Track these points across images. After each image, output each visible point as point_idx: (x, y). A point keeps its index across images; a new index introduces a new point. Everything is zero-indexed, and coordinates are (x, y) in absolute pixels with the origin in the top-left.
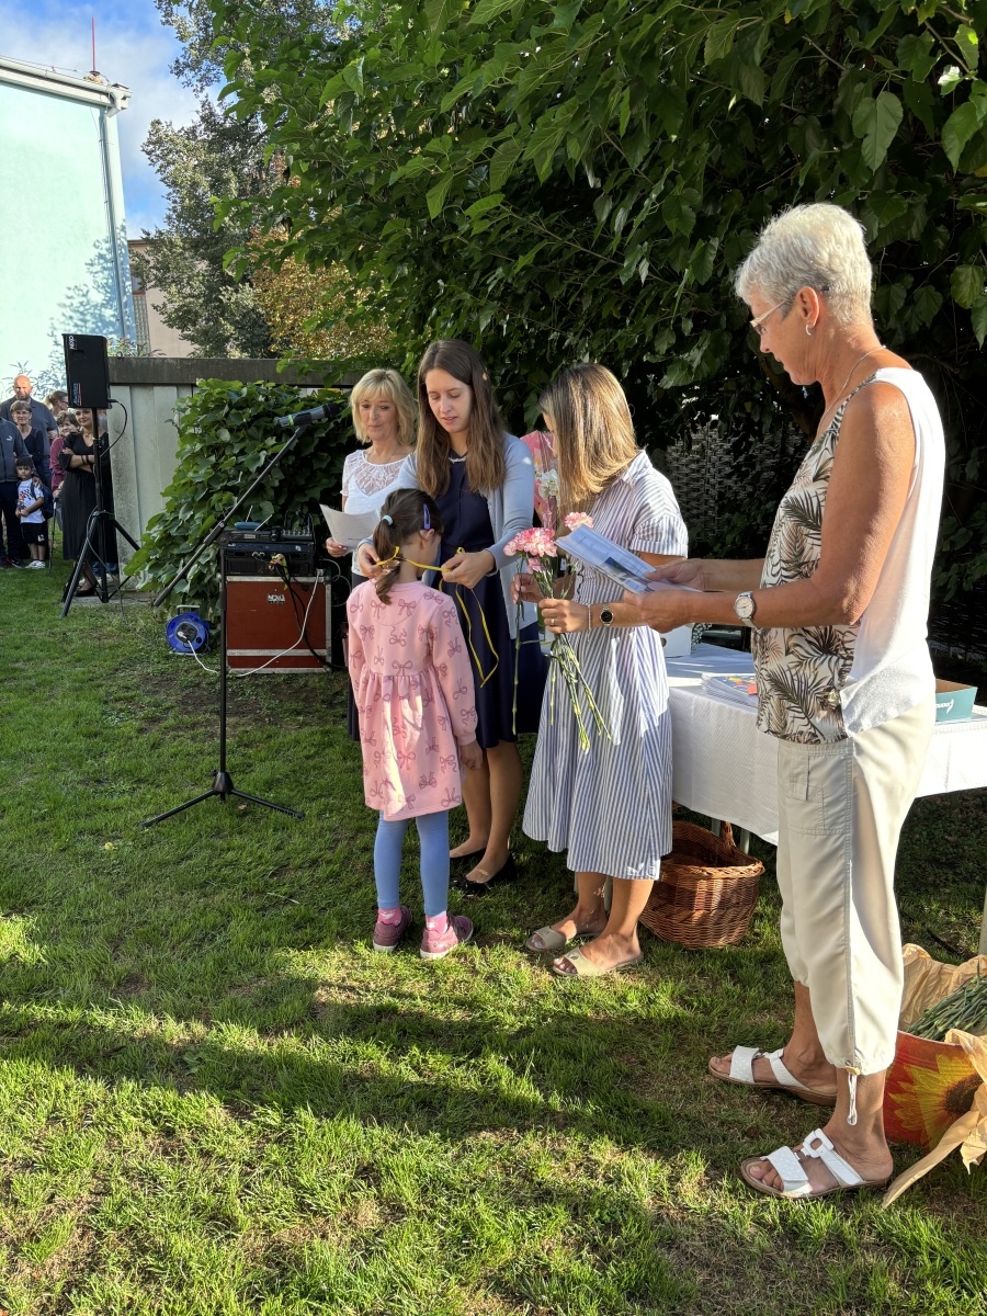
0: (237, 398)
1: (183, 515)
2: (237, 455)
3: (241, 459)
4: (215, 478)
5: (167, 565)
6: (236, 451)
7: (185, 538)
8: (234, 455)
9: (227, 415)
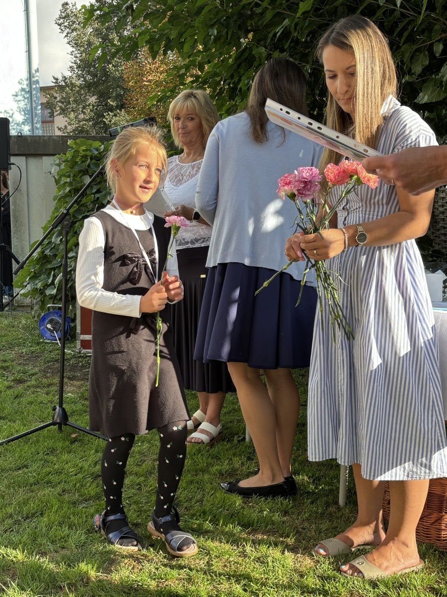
0: (96, 153)
1: (55, 239)
2: (94, 194)
3: (97, 195)
4: (78, 211)
5: (42, 276)
6: (94, 191)
7: (55, 256)
8: (92, 194)
9: (89, 166)
